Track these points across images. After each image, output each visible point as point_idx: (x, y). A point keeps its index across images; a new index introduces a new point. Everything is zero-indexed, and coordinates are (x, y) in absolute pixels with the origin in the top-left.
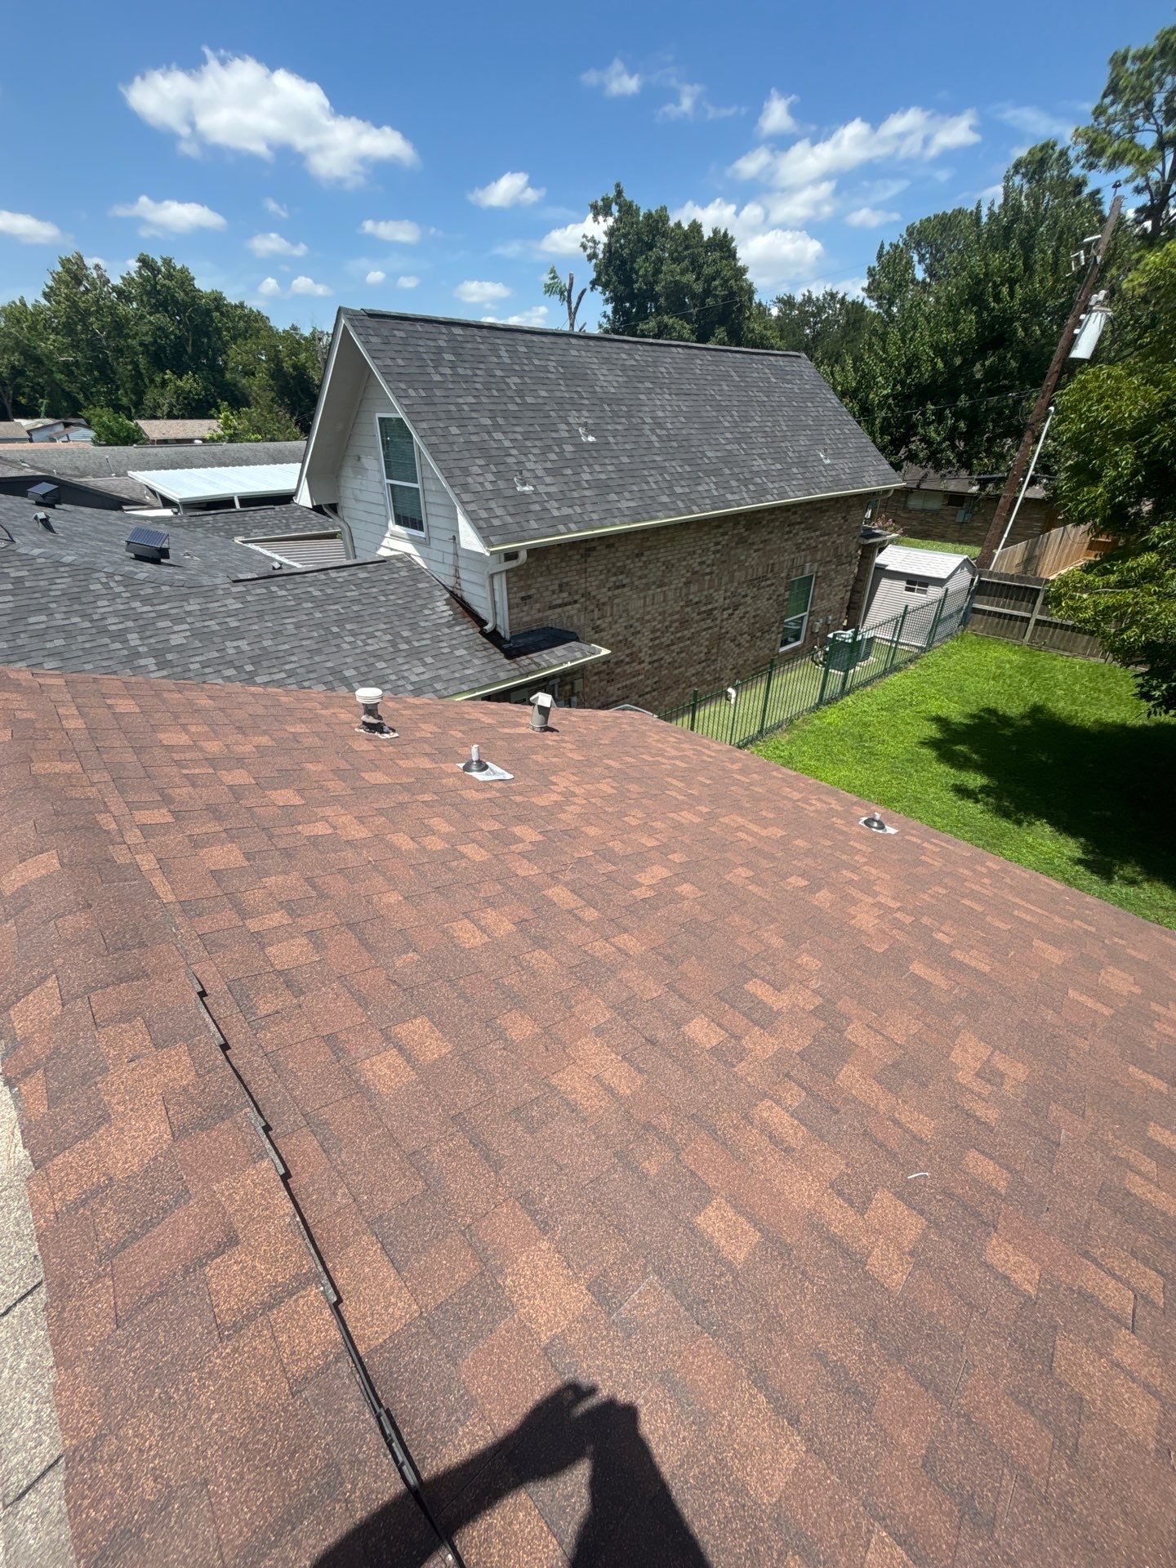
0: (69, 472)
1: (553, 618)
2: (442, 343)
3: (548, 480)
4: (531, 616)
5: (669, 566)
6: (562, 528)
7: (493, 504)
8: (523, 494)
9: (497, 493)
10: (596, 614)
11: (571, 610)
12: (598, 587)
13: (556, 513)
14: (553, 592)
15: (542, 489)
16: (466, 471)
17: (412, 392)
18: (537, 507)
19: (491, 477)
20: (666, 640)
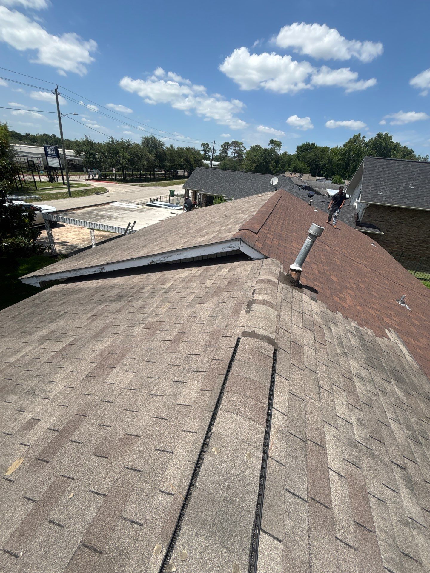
1: (375, 223)
2: (384, 163)
3: (388, 193)
6: (383, 202)
7: (368, 194)
8: (379, 194)
13: (384, 199)
14: (378, 217)
15: (385, 194)
16: (367, 188)
17: (368, 172)
18: (380, 197)
19: (373, 190)
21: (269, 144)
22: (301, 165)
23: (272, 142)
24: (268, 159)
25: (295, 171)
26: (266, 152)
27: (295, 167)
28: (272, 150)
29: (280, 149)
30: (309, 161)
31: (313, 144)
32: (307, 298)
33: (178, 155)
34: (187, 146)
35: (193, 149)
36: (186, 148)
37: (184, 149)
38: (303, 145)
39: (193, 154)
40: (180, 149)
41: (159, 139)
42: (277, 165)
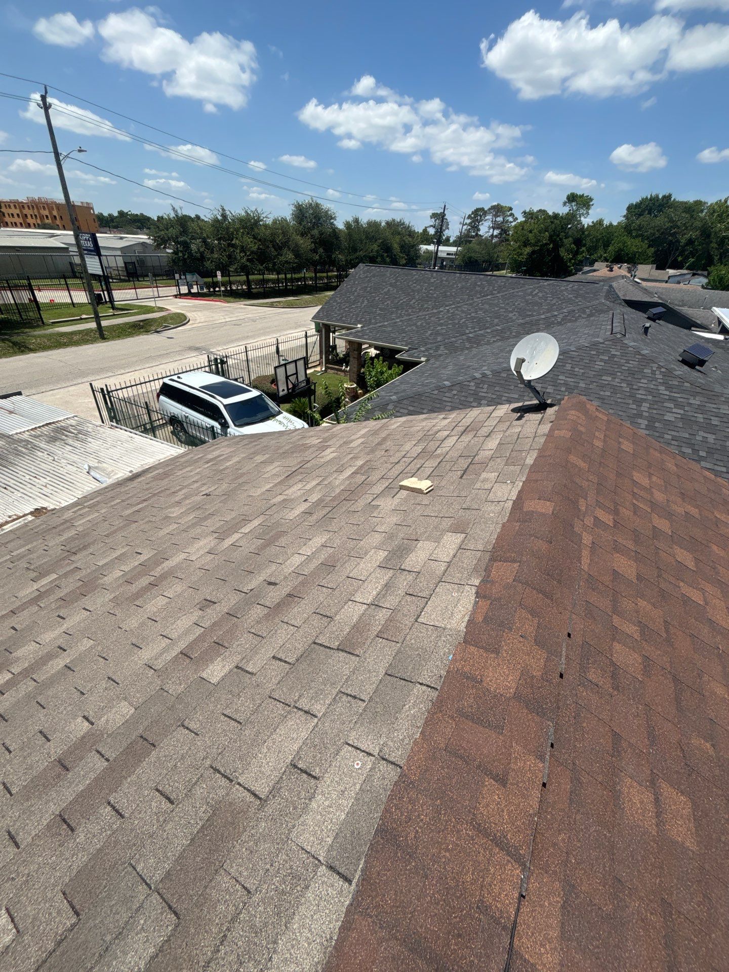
21: (565, 204)
22: (634, 245)
23: (572, 198)
24: (558, 236)
25: (618, 259)
26: (556, 221)
27: (621, 250)
28: (571, 217)
29: (588, 213)
30: (654, 234)
31: (668, 198)
33: (367, 237)
34: (390, 219)
35: (401, 224)
36: (387, 223)
37: (383, 224)
38: (643, 201)
39: (399, 234)
40: (374, 225)
41: (326, 205)
42: (578, 249)
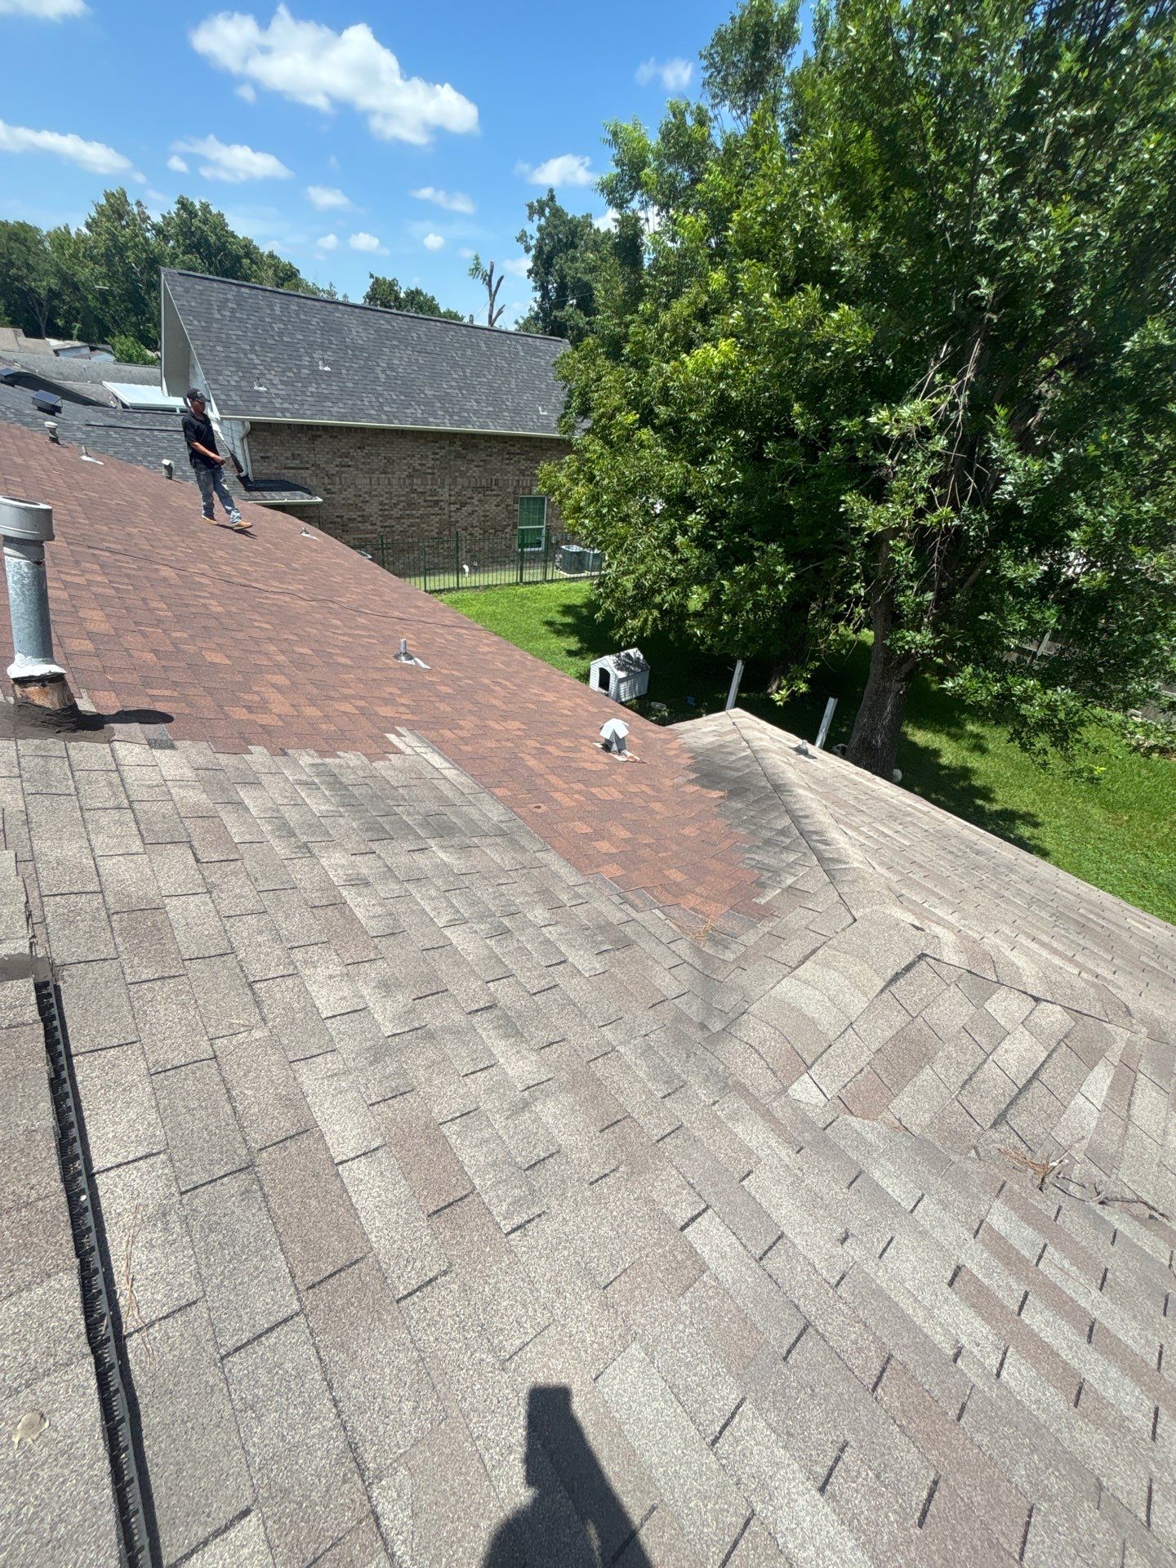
0: (54, 375)
1: (289, 475)
2: (229, 296)
3: (280, 387)
4: (269, 470)
5: (390, 461)
6: (279, 414)
7: (232, 393)
8: (258, 391)
9: (238, 387)
10: (326, 480)
11: (306, 474)
12: (326, 463)
13: (278, 405)
14: (287, 458)
15: (273, 391)
16: (219, 373)
17: (196, 323)
18: (265, 400)
19: (237, 378)
20: (396, 513)
32: (137, 749)
